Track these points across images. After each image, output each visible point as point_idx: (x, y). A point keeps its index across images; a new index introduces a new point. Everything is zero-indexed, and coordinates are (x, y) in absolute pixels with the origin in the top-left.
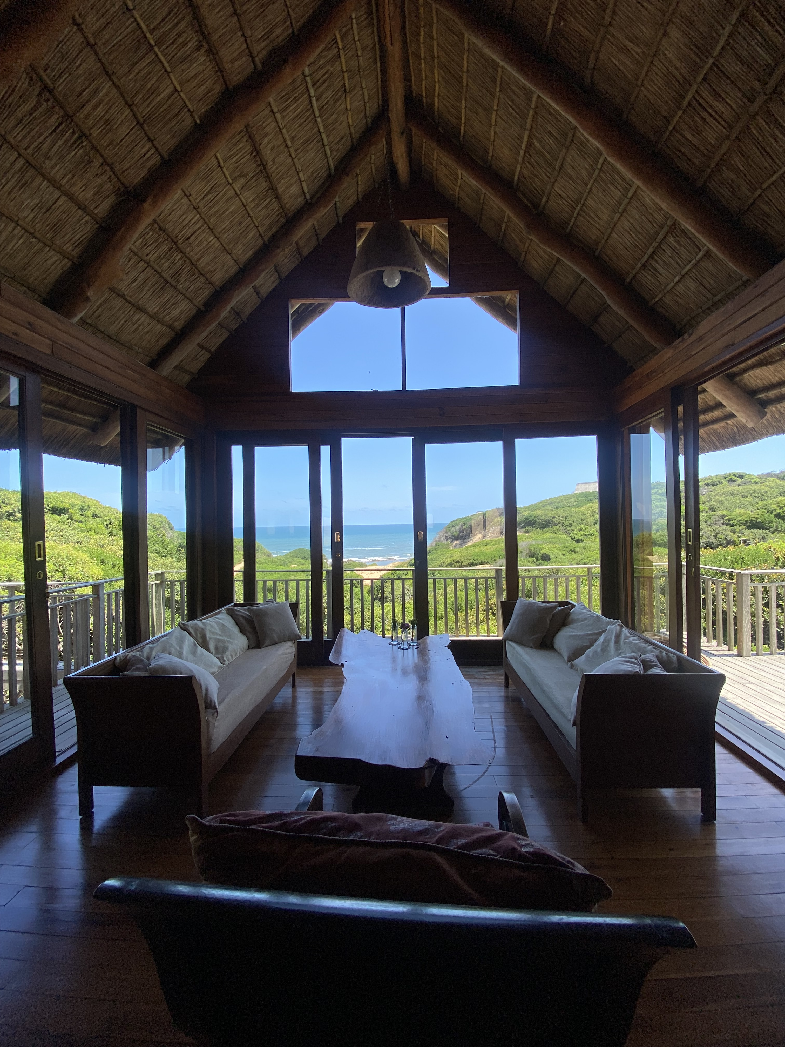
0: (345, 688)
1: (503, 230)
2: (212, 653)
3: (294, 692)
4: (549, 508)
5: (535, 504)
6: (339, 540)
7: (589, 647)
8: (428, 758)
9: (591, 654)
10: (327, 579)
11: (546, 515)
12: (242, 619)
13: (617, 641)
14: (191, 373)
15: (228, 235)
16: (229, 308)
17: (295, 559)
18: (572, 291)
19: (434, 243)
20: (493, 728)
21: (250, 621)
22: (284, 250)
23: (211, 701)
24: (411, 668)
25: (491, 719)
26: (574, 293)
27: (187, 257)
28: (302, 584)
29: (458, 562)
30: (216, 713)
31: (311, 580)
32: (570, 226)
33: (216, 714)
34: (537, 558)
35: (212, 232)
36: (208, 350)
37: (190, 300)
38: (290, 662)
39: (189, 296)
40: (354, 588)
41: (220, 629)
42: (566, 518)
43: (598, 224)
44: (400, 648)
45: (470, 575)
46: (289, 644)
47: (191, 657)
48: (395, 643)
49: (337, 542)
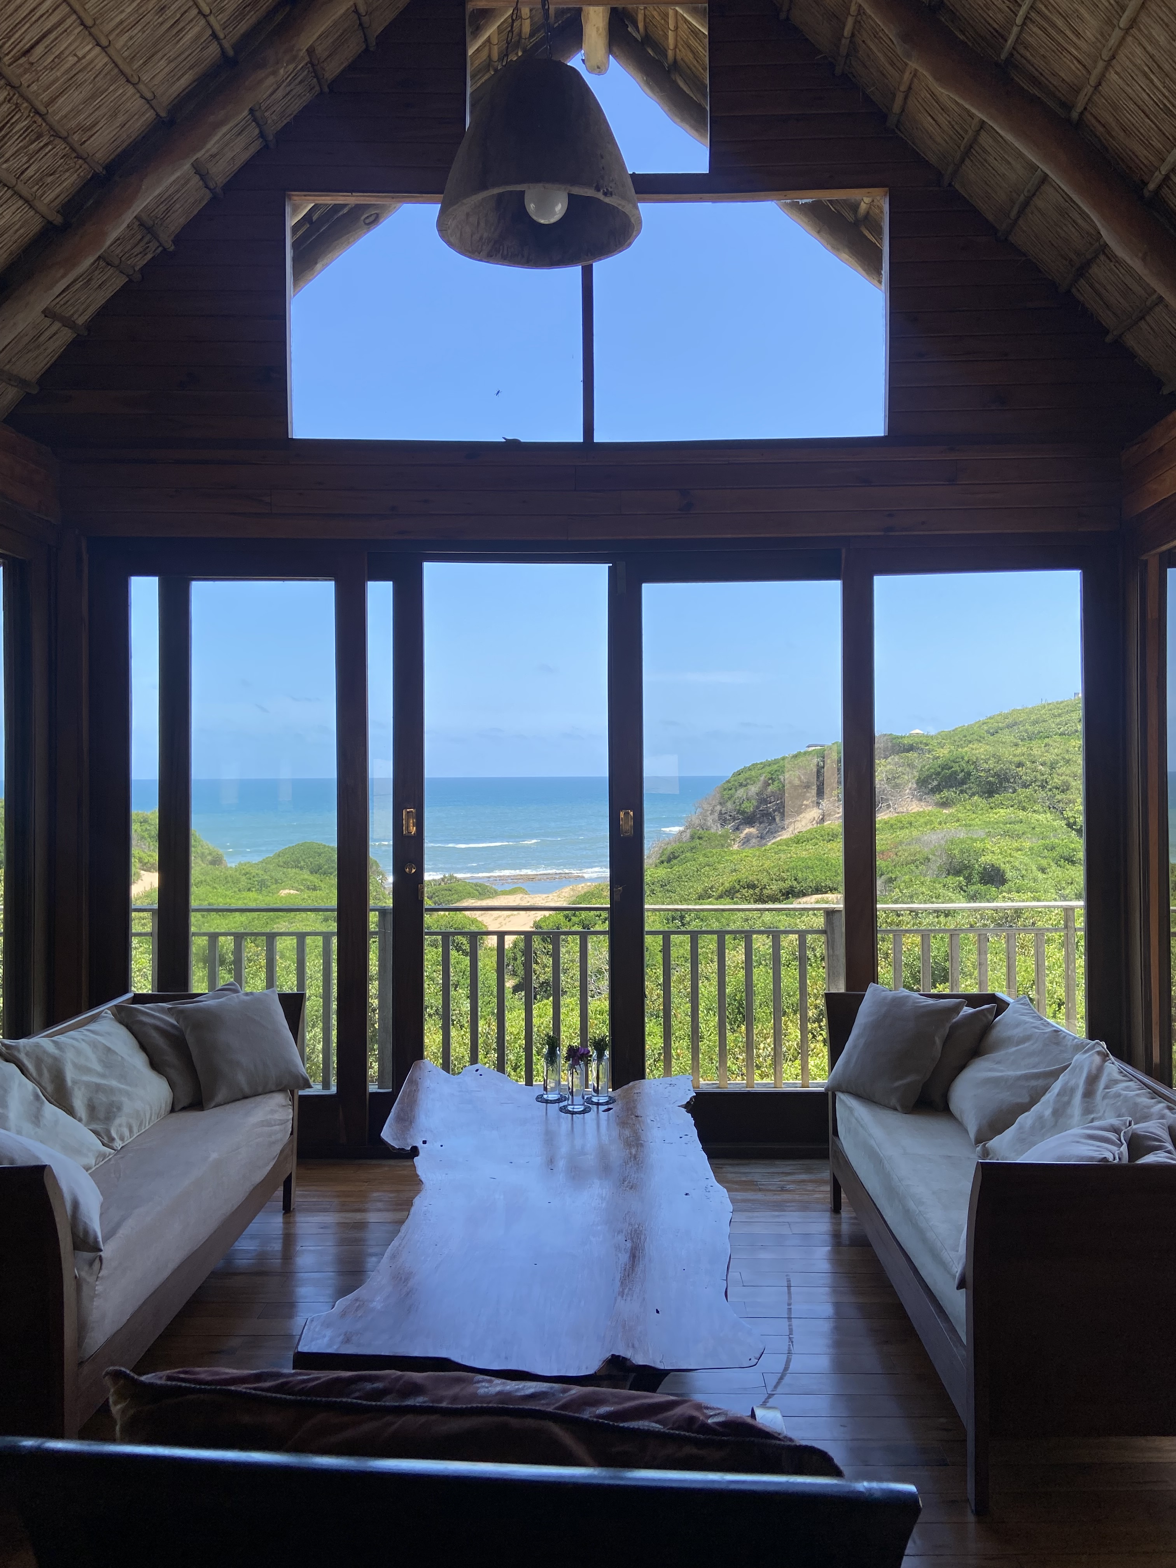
0: (420, 1203)
1: (847, 32)
2: (80, 1120)
3: (288, 1223)
4: (1008, 737)
5: (971, 727)
6: (413, 830)
7: (1025, 1108)
8: (608, 1355)
9: (1029, 1122)
10: (381, 933)
11: (999, 760)
12: (154, 1034)
13: (1089, 1094)
14: (22, 382)
15: (131, 38)
16: (129, 217)
17: (292, 872)
18: (1022, 198)
19: (676, 47)
20: (790, 1310)
21: (177, 1041)
22: (274, 73)
23: (86, 1232)
24: (590, 1160)
25: (789, 1287)
26: (1026, 203)
27: (21, 96)
28: (314, 945)
29: (752, 886)
30: (97, 1261)
31: (339, 934)
32: (1009, 42)
33: (97, 1263)
34: (969, 879)
35: (90, 34)
36: (68, 323)
37: (27, 201)
38: (278, 1148)
39: (25, 192)
40: (453, 953)
41: (100, 1061)
42: (1052, 768)
43: (1077, 48)
44: (564, 1110)
45: (784, 922)
46: (280, 1099)
47: (27, 1127)
48: (552, 1097)
49: (409, 837)
